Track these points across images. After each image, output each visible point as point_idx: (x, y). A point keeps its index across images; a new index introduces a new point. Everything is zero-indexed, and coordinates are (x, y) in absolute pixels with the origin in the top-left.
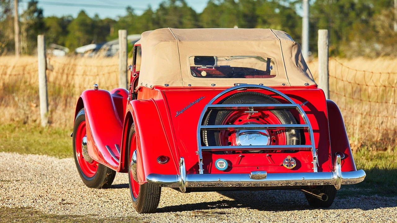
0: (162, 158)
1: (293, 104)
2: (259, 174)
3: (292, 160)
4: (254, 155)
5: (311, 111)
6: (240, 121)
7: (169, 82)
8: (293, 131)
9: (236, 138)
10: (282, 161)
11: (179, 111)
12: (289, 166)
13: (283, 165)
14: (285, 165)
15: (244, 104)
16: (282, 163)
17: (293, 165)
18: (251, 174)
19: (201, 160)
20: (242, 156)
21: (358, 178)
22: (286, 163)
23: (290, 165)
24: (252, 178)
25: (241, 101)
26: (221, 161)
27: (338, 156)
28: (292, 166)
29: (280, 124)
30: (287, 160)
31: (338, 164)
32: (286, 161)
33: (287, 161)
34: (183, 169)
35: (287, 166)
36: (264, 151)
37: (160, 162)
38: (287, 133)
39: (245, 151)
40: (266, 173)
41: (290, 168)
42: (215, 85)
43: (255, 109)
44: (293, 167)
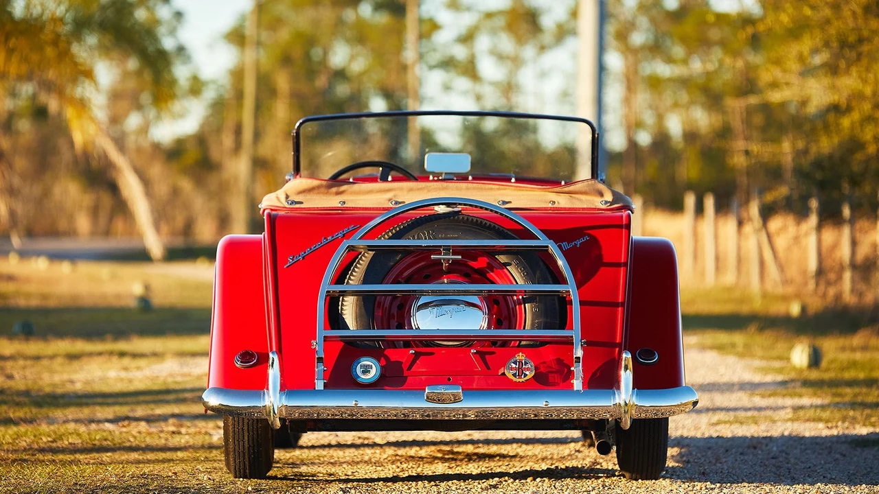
0: (246, 357)
1: (543, 241)
3: (526, 363)
4: (443, 352)
6: (427, 277)
9: (412, 315)
10: (504, 364)
11: (295, 254)
14: (509, 374)
15: (435, 239)
16: (503, 368)
17: (527, 373)
18: (427, 391)
19: (320, 360)
21: (678, 406)
22: (512, 369)
24: (429, 399)
25: (428, 233)
26: (366, 362)
27: (624, 355)
28: (526, 375)
30: (515, 363)
32: (512, 364)
33: (514, 365)
34: (275, 377)
35: (514, 375)
38: (528, 308)
39: (428, 343)
40: (459, 389)
41: (521, 380)
42: (397, 202)
44: (527, 378)
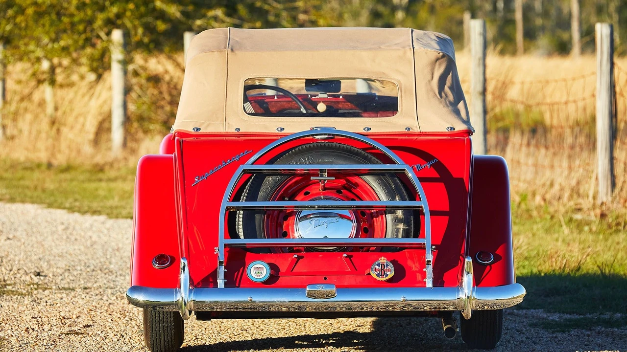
0: (161, 259)
1: (400, 164)
2: (321, 288)
3: (387, 265)
4: (320, 256)
5: (439, 177)
6: (307, 193)
7: (203, 123)
8: (400, 213)
9: (295, 225)
10: (369, 266)
11: (200, 175)
12: (381, 275)
13: (369, 274)
14: (374, 274)
15: (313, 163)
16: (369, 269)
17: (388, 273)
18: (308, 289)
19: (221, 263)
20: (299, 258)
21: (512, 299)
22: (376, 270)
23: (383, 272)
24: (310, 295)
25: (308, 159)
26: (259, 264)
27: (467, 260)
28: (387, 275)
29: (376, 200)
30: (378, 265)
31: (468, 273)
32: (376, 266)
33: (377, 267)
34: (185, 280)
35: (378, 275)
36: (342, 248)
37: (156, 266)
38: (389, 217)
39: (311, 249)
40: (333, 288)
41: (383, 279)
42: (282, 129)
43: (331, 173)
44: (388, 277)
